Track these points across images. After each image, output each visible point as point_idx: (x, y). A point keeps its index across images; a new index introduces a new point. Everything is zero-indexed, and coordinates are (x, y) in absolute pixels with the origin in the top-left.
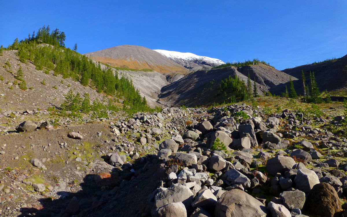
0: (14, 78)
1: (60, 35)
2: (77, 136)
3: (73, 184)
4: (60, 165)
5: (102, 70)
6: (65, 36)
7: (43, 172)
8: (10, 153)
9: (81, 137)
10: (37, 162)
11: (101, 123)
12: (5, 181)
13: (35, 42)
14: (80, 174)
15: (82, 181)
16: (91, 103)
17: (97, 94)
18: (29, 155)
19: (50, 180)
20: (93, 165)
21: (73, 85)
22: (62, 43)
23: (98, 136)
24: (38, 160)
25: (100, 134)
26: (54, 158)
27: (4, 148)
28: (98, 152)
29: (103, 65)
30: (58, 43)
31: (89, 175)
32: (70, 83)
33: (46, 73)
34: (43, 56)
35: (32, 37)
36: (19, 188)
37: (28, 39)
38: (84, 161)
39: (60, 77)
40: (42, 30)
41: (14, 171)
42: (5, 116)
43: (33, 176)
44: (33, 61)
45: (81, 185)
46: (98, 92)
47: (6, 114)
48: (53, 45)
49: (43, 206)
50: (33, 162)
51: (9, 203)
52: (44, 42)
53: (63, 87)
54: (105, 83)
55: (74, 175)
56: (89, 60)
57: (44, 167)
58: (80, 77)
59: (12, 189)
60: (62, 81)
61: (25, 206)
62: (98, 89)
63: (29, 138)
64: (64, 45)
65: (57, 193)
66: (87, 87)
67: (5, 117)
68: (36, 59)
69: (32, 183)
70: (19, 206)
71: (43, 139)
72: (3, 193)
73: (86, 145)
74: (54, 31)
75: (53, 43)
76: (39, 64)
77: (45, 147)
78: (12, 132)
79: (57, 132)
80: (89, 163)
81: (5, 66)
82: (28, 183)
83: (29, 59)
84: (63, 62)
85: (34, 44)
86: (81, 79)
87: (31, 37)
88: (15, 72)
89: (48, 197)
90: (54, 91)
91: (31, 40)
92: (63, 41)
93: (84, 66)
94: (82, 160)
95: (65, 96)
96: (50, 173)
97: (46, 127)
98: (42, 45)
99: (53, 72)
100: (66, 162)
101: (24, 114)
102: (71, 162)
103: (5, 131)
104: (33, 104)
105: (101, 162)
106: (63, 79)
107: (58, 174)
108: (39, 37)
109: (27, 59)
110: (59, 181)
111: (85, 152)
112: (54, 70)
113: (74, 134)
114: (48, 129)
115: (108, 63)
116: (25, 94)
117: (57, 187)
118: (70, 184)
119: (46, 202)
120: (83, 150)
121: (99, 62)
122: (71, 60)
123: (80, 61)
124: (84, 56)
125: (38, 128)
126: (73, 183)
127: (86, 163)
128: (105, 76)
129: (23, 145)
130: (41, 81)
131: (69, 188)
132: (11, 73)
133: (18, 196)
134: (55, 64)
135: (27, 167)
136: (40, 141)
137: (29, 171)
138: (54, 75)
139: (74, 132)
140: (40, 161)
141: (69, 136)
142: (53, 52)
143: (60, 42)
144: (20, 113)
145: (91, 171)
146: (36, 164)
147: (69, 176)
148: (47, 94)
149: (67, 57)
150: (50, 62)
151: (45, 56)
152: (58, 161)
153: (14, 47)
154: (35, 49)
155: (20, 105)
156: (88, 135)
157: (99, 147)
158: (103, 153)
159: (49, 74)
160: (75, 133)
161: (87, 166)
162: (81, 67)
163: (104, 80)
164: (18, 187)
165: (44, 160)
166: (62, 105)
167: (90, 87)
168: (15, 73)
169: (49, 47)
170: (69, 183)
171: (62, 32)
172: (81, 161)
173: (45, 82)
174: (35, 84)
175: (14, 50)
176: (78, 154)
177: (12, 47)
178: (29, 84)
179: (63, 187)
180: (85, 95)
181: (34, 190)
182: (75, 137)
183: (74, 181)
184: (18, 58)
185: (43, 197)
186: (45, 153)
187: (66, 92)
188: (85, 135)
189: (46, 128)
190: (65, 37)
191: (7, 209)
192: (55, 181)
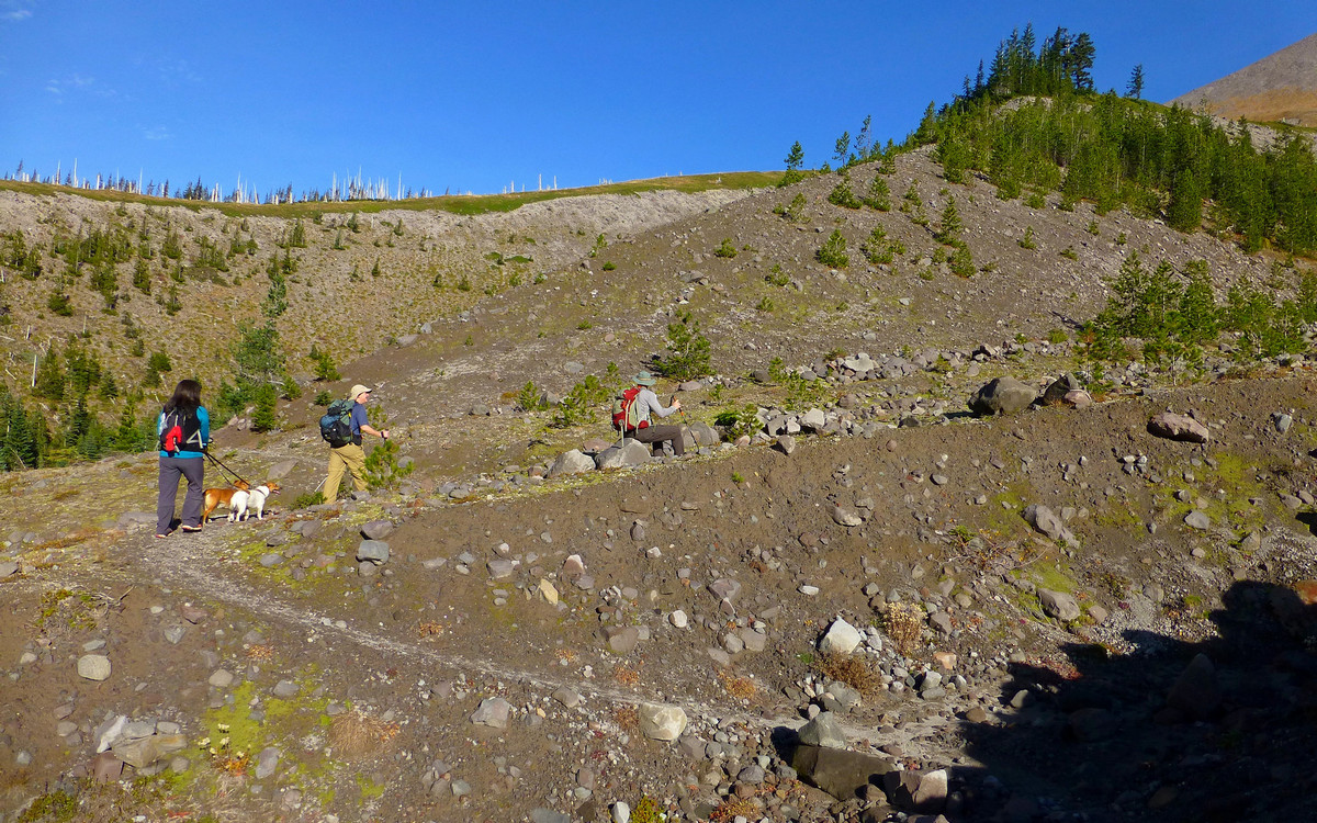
0: (932, 241)
1: (1072, 51)
2: (1185, 427)
3: (1180, 608)
4: (1126, 534)
5: (1258, 151)
6: (1091, 48)
7: (1068, 554)
8: (960, 482)
9: (1205, 433)
10: (1045, 517)
11: (1287, 375)
12: (956, 571)
13: (987, 99)
14: (1209, 578)
15: (1217, 603)
16: (1220, 299)
17: (1242, 260)
18: (1019, 492)
19: (1096, 584)
20: (1260, 544)
21: (1138, 233)
22: (1081, 80)
23: (1278, 430)
24: (1048, 510)
25: (1287, 421)
26: (1103, 509)
27: (943, 466)
28: (1278, 495)
29: (1263, 130)
30: (1069, 81)
31: (1246, 584)
32: (1124, 228)
33: (1034, 204)
34: (1019, 145)
35: (977, 86)
36: (997, 598)
37: (962, 97)
38: (1220, 526)
39: (1084, 211)
40: (1007, 50)
41: (977, 540)
42: (921, 367)
43: (1037, 563)
44: (986, 169)
45: (1215, 616)
46: (1245, 248)
47: (923, 361)
48: (1050, 94)
49: (1078, 670)
50: (1035, 516)
51: (975, 640)
52: (1018, 92)
53: (1100, 248)
54: (1275, 206)
55: (1183, 578)
56: (1195, 122)
57: (1069, 536)
58: (1164, 198)
59: (978, 597)
60: (1094, 225)
61: (1021, 657)
62: (1247, 236)
63: (1014, 435)
64: (1091, 83)
65: (1122, 635)
66: (1199, 236)
67: (923, 373)
68: (997, 162)
69: (1034, 587)
70: (1003, 654)
71: (1059, 438)
72: (953, 605)
73: (1227, 467)
74: (1051, 40)
75: (1048, 87)
76: (1009, 178)
77: (1066, 469)
78: (959, 415)
79: (1106, 414)
80: (1244, 536)
81: (906, 206)
82: (1024, 583)
83: (974, 167)
84: (1091, 150)
85: (986, 110)
86: (1168, 208)
87: (972, 85)
88: (934, 218)
89: (1090, 642)
90: (1066, 266)
91: (972, 99)
92: (1086, 70)
93: (1180, 148)
94: (1212, 523)
95: (1110, 280)
96: (1093, 562)
97: (1067, 396)
98: (1012, 106)
99: (1056, 196)
100: (1148, 526)
101: (976, 357)
102: (1169, 527)
103: (938, 413)
104: (1000, 322)
105: (1297, 538)
106: (1096, 217)
107: (1121, 566)
108: (997, 79)
109: (967, 168)
110: (1128, 593)
111: (1222, 492)
112: (1061, 189)
113: (1175, 421)
114: (1072, 403)
115: (1286, 114)
116: (971, 292)
117: (1122, 613)
118: (1167, 606)
119: (1087, 655)
120: (1212, 484)
121: (1243, 122)
122: (1121, 138)
123: (1158, 133)
124: (1174, 110)
125: (1039, 401)
126: (1181, 605)
127: (1233, 535)
128: (1276, 177)
129: (997, 457)
130: (1020, 236)
131: (1168, 624)
132: (924, 225)
133: (998, 623)
134: (1062, 165)
135: (1014, 532)
136: (1050, 447)
137: (1022, 548)
138: (1061, 208)
139: (1172, 415)
140: (1055, 515)
141: (1153, 429)
142: (1051, 123)
143: (1074, 78)
144: (963, 356)
145: (1252, 569)
146: (1041, 524)
147: (1164, 578)
148: (1043, 280)
149: (1108, 128)
150: (1043, 162)
151: (1025, 144)
152: (1119, 520)
153: (923, 136)
154: (991, 127)
155: (958, 329)
156: (1233, 424)
157: (1285, 474)
158: (1304, 501)
159: (1043, 207)
160: (1179, 417)
161: (1234, 546)
162: (1166, 155)
163: (1273, 193)
164: (993, 593)
165: (1068, 512)
166: (1101, 319)
167: (1210, 232)
168: (934, 225)
169: (1035, 105)
170: (1164, 606)
171: (1081, 36)
172: (1207, 527)
173: (1034, 239)
174: (1000, 252)
175: (924, 148)
176: (1194, 499)
177: (918, 137)
178: (980, 256)
179: (1144, 614)
180: (1191, 268)
181: (1044, 610)
182: (1176, 433)
183: (1187, 601)
184: (940, 170)
185: (1075, 640)
186: (1069, 489)
187: (1114, 266)
188: (1218, 423)
189: (1066, 401)
190: (1092, 50)
191: (969, 654)
192: (1112, 590)
